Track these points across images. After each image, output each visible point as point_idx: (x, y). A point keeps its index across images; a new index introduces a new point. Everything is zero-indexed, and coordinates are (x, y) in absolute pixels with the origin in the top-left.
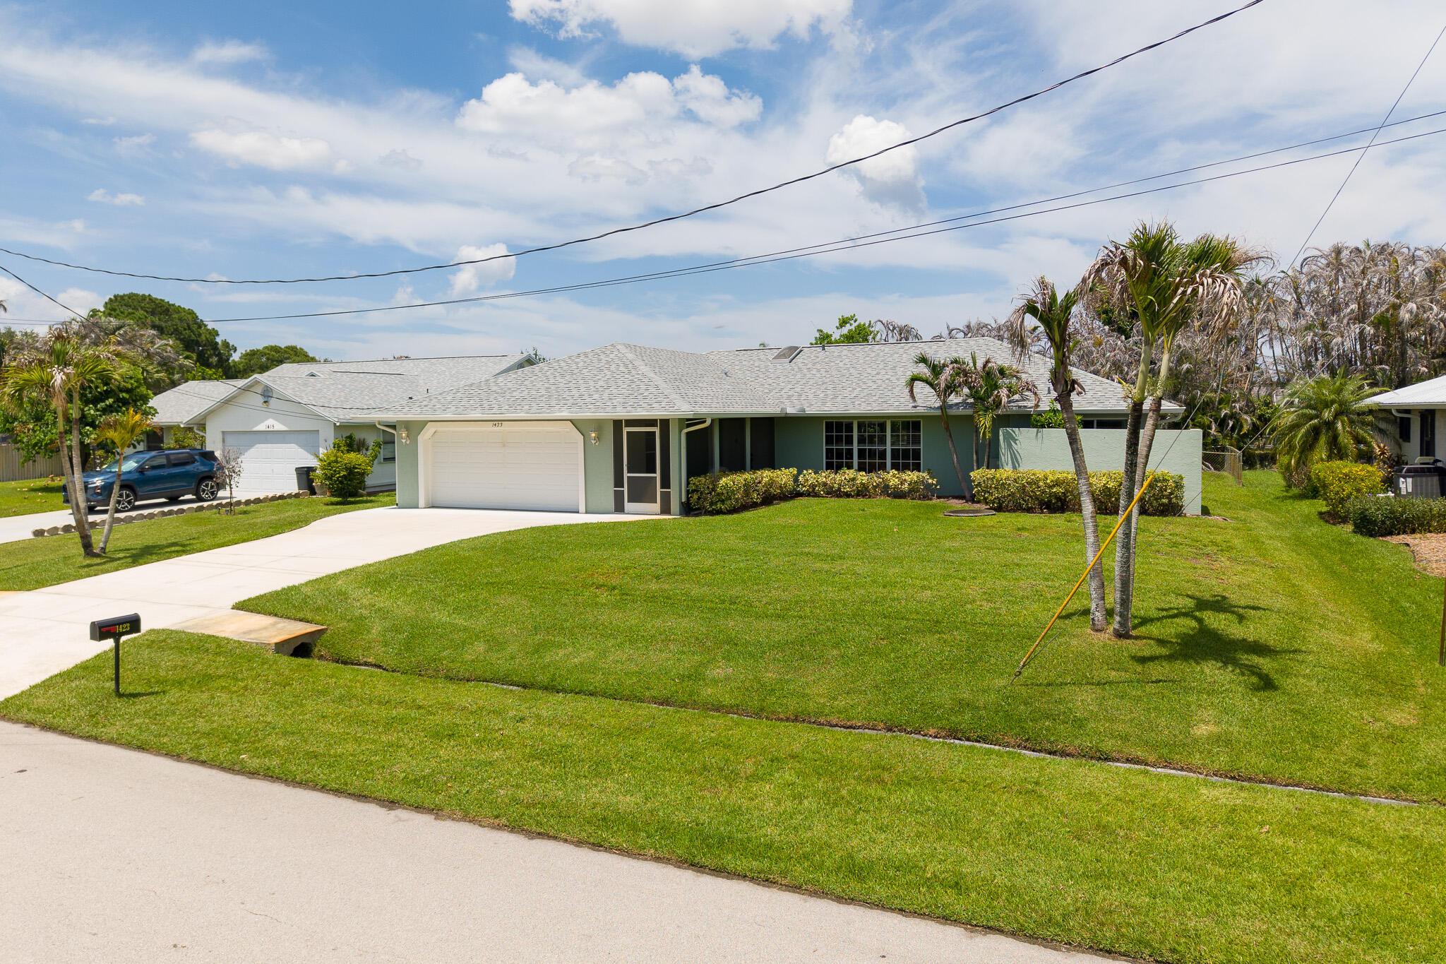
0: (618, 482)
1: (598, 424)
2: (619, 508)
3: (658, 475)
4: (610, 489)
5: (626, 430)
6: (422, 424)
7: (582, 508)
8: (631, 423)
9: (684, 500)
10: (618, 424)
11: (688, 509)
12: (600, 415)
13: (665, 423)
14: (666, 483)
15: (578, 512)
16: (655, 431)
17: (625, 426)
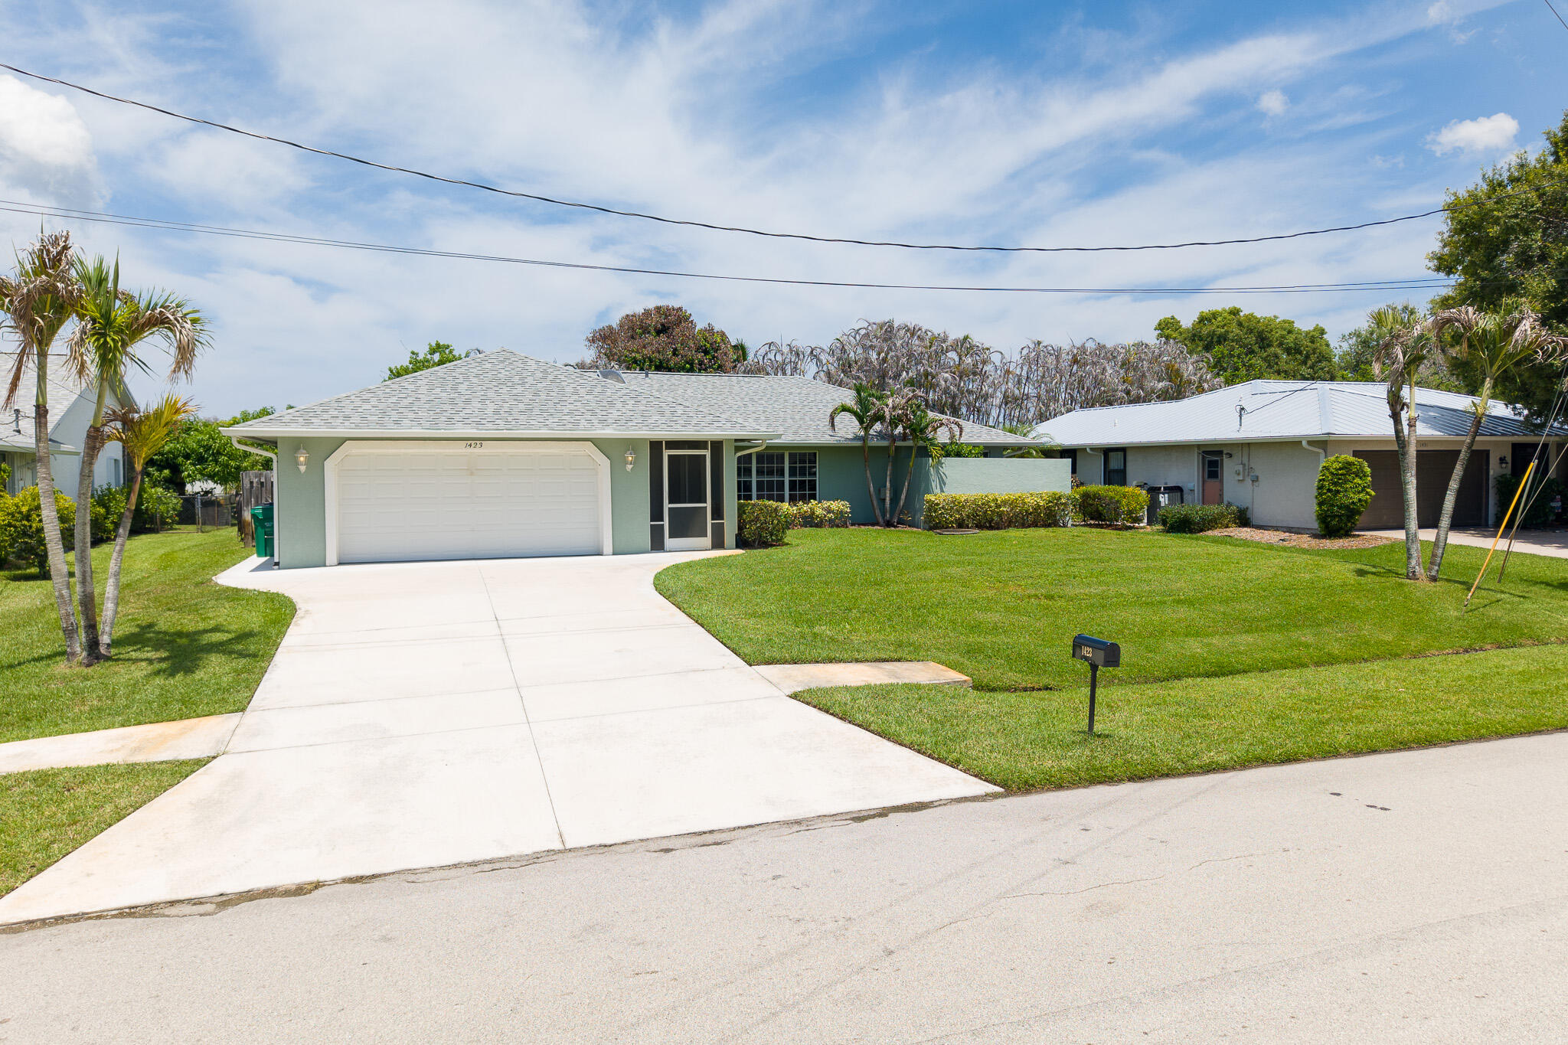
0: (656, 514)
2: (657, 545)
3: (708, 505)
4: (645, 523)
5: (666, 453)
7: (608, 547)
8: (673, 444)
9: (737, 532)
10: (656, 446)
13: (717, 446)
14: (718, 513)
16: (705, 455)
17: (666, 449)
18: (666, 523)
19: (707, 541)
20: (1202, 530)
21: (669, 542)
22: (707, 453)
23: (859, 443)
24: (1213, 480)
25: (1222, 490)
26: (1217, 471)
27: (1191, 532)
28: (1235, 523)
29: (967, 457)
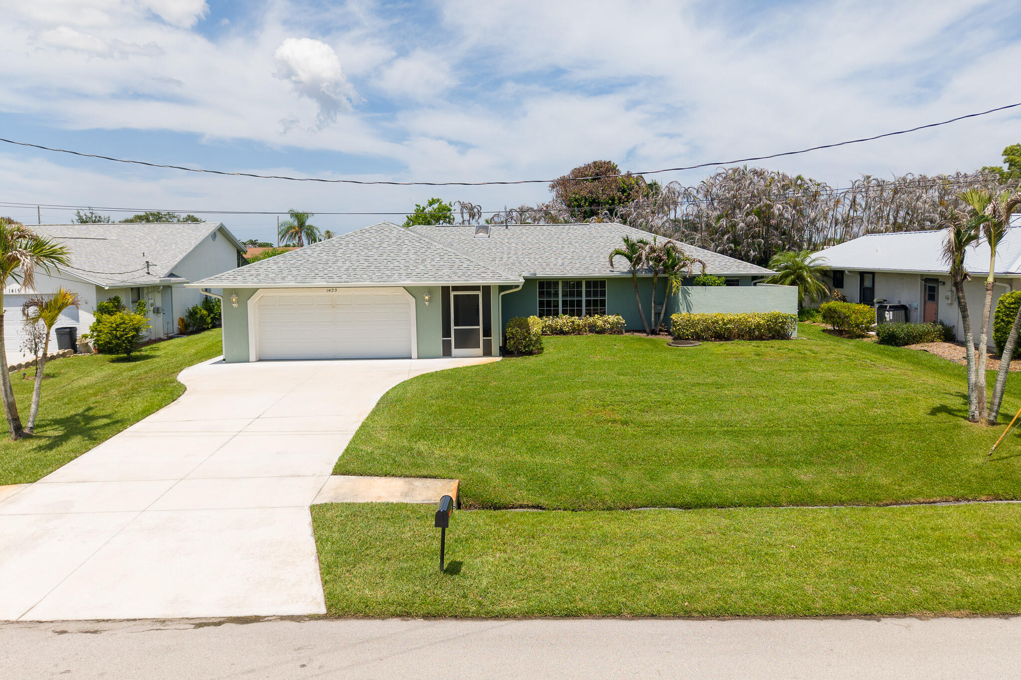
0: (446, 332)
1: (430, 290)
2: (447, 353)
3: (481, 327)
4: (439, 339)
5: (452, 294)
6: (254, 291)
7: (414, 354)
8: (455, 288)
9: (501, 345)
10: (445, 290)
11: (505, 352)
12: (431, 283)
13: (487, 289)
14: (487, 332)
15: (411, 358)
16: (478, 295)
17: (452, 291)
18: (453, 338)
19: (480, 351)
20: (907, 344)
21: (454, 351)
22: (480, 293)
23: (630, 276)
24: (931, 302)
25: (937, 310)
26: (934, 295)
27: (897, 345)
28: (941, 339)
29: (711, 285)
